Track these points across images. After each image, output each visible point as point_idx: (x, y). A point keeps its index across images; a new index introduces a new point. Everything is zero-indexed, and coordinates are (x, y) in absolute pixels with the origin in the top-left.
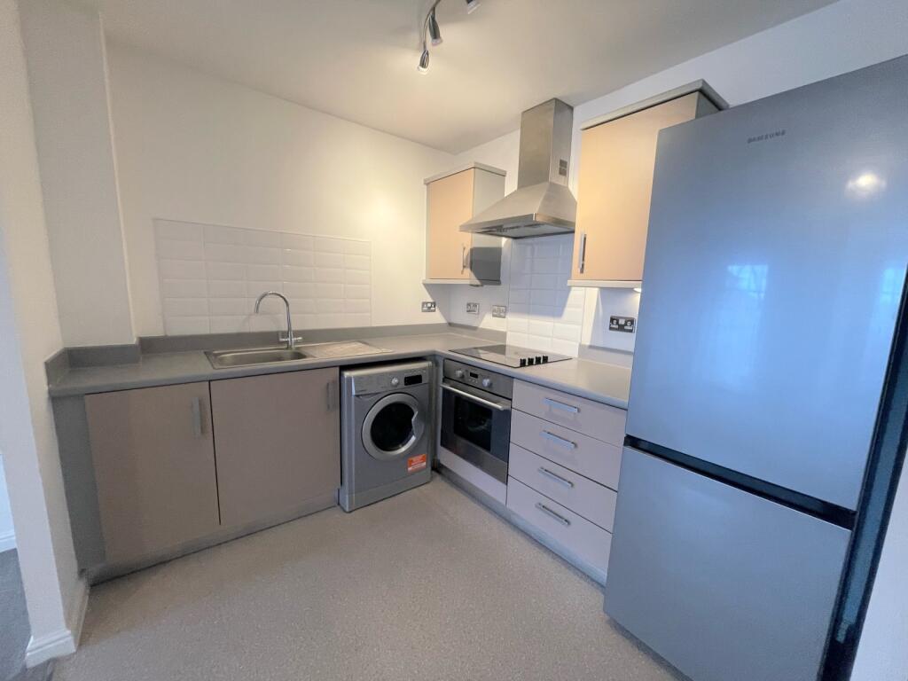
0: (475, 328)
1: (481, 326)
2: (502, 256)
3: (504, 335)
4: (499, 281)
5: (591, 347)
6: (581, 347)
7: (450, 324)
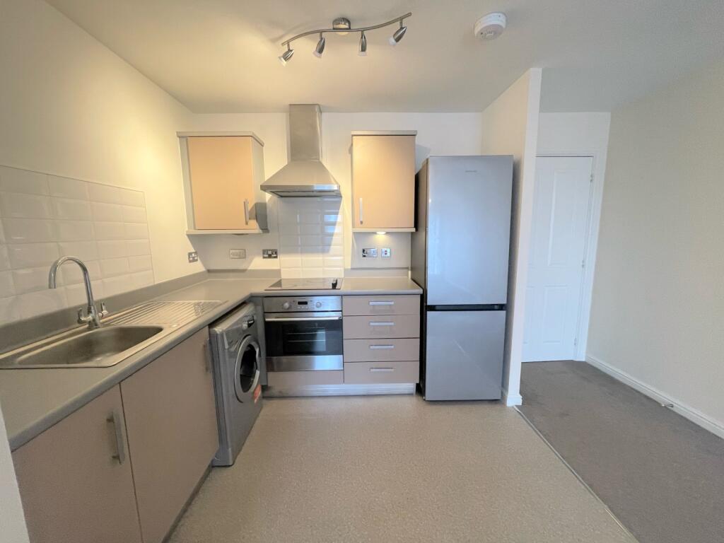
0: (244, 271)
1: (249, 268)
2: (268, 210)
3: (278, 272)
4: (267, 229)
5: (352, 269)
6: (346, 270)
7: (209, 271)
